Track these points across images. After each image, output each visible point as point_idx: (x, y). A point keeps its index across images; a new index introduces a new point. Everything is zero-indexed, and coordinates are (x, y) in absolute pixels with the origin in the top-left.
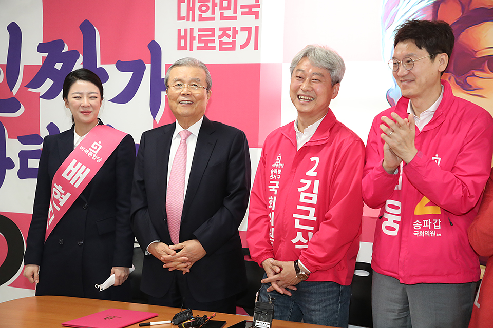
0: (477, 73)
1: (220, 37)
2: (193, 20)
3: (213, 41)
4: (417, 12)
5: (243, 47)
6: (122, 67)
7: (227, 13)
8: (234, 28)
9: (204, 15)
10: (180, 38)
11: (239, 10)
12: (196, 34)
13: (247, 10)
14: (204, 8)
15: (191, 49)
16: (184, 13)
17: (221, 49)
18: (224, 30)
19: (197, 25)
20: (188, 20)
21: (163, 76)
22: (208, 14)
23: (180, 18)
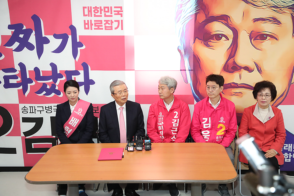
0: (211, 41)
1: (105, 24)
2: (91, 16)
3: (102, 26)
4: (189, 16)
5: (116, 28)
6: (56, 36)
7: (107, 14)
8: (111, 20)
9: (96, 14)
10: (85, 24)
11: (113, 13)
12: (93, 22)
13: (117, 13)
14: (96, 11)
15: (91, 29)
16: (86, 13)
17: (106, 29)
18: (107, 22)
19: (93, 19)
20: (89, 16)
21: (78, 41)
22: (99, 14)
23: (84, 15)
